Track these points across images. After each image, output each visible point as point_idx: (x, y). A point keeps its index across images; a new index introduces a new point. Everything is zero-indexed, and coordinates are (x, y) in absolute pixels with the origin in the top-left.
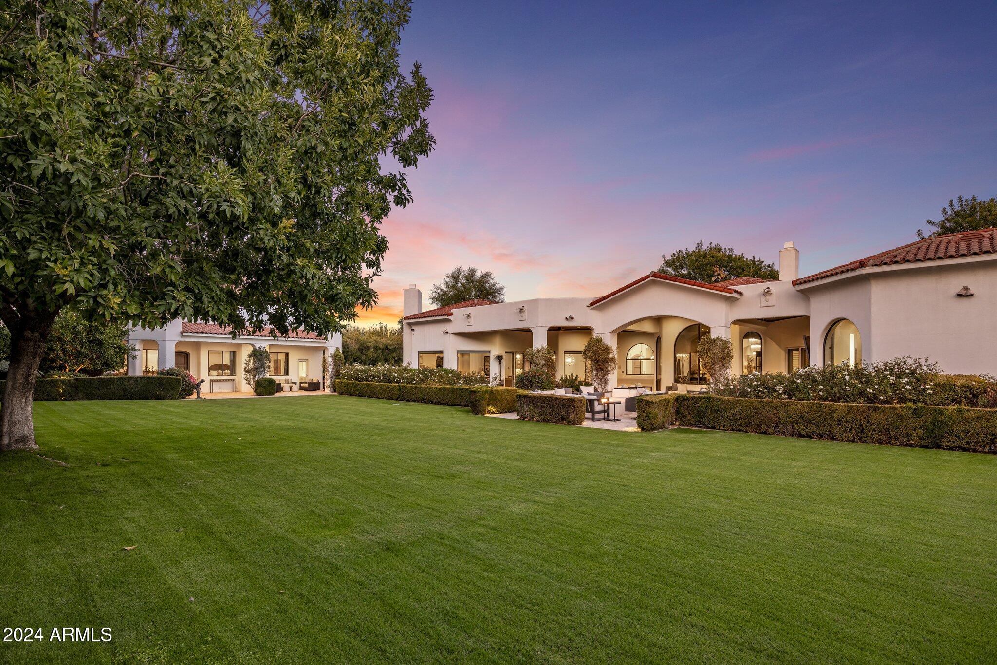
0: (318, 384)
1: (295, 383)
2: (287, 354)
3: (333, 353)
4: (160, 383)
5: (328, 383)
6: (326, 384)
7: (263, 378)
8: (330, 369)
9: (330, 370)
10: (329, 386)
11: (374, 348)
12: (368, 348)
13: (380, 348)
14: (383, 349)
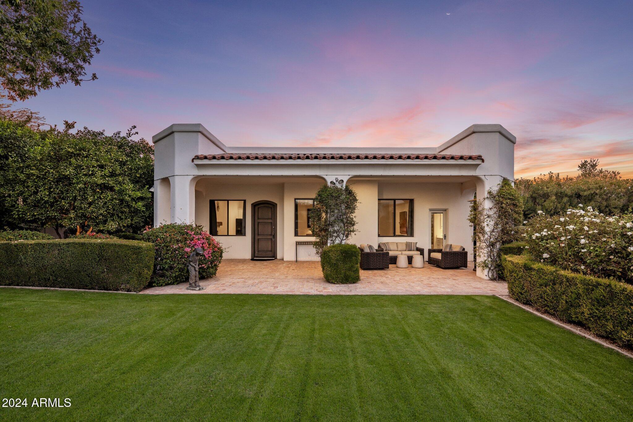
0: (463, 254)
1: (421, 251)
2: (411, 202)
3: (495, 189)
4: (101, 256)
5: (483, 257)
6: (479, 260)
7: (340, 244)
8: (488, 226)
9: (487, 229)
10: (485, 265)
11: (556, 195)
12: (546, 196)
13: (566, 195)
14: (571, 196)
